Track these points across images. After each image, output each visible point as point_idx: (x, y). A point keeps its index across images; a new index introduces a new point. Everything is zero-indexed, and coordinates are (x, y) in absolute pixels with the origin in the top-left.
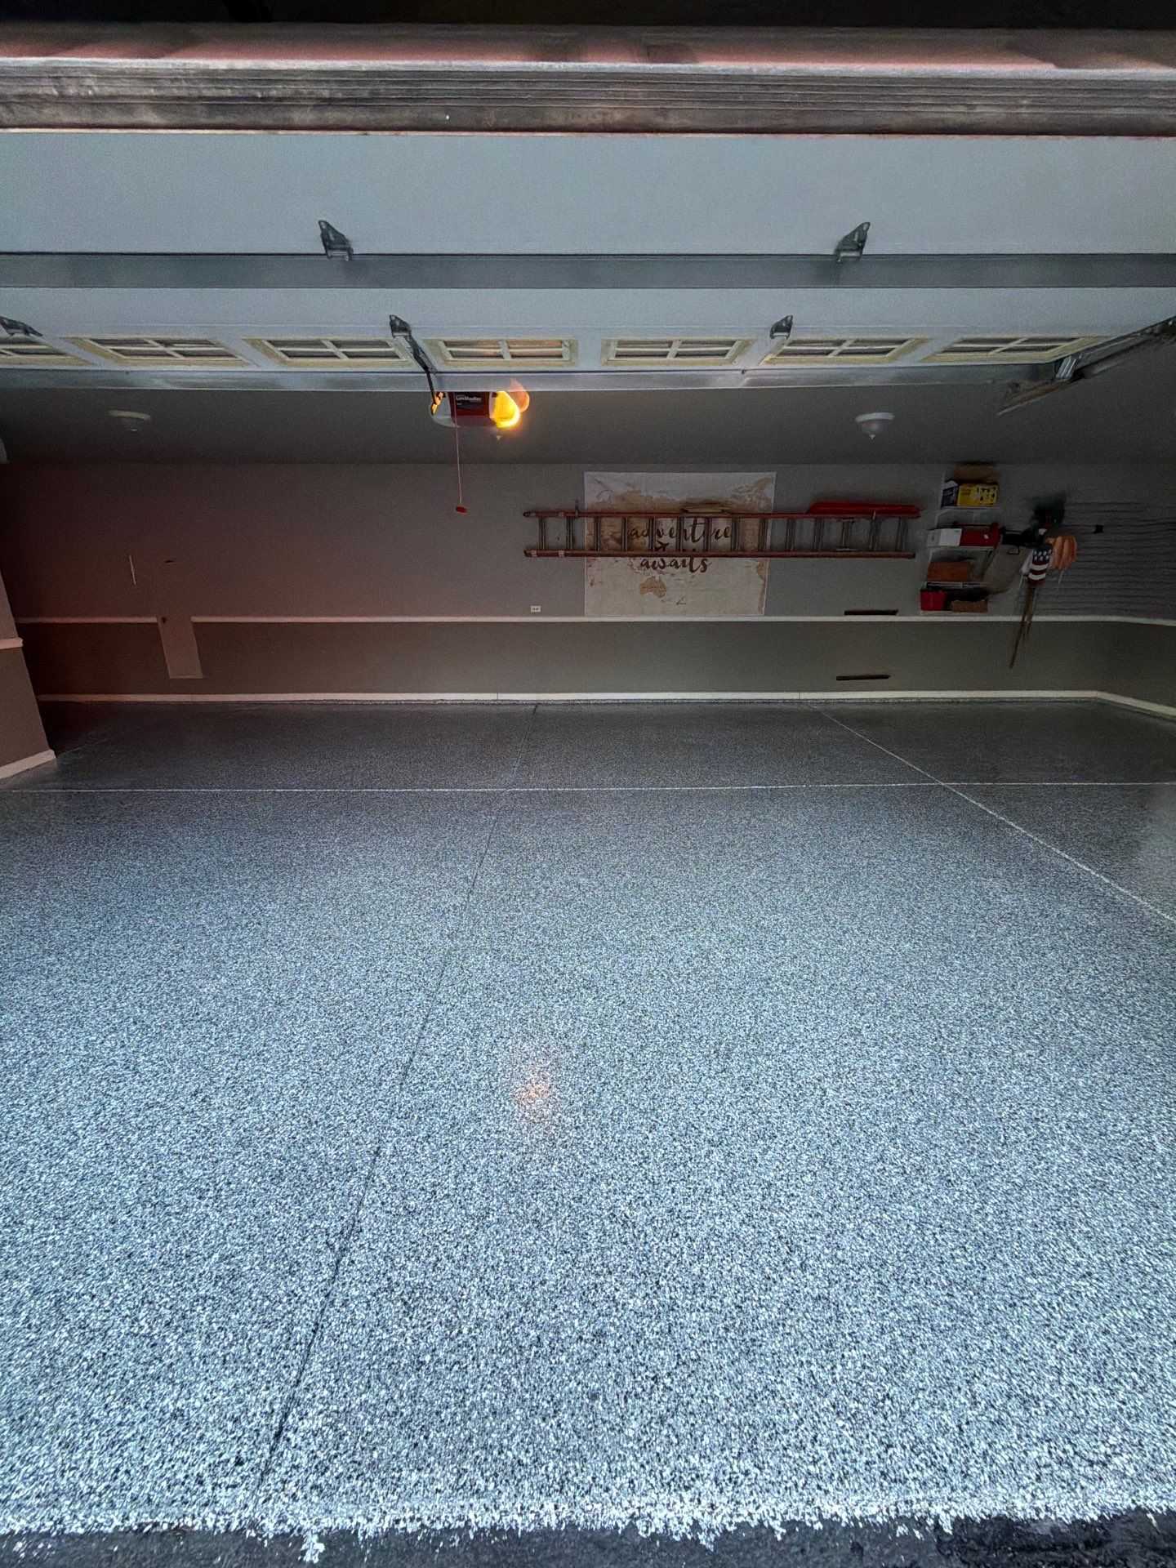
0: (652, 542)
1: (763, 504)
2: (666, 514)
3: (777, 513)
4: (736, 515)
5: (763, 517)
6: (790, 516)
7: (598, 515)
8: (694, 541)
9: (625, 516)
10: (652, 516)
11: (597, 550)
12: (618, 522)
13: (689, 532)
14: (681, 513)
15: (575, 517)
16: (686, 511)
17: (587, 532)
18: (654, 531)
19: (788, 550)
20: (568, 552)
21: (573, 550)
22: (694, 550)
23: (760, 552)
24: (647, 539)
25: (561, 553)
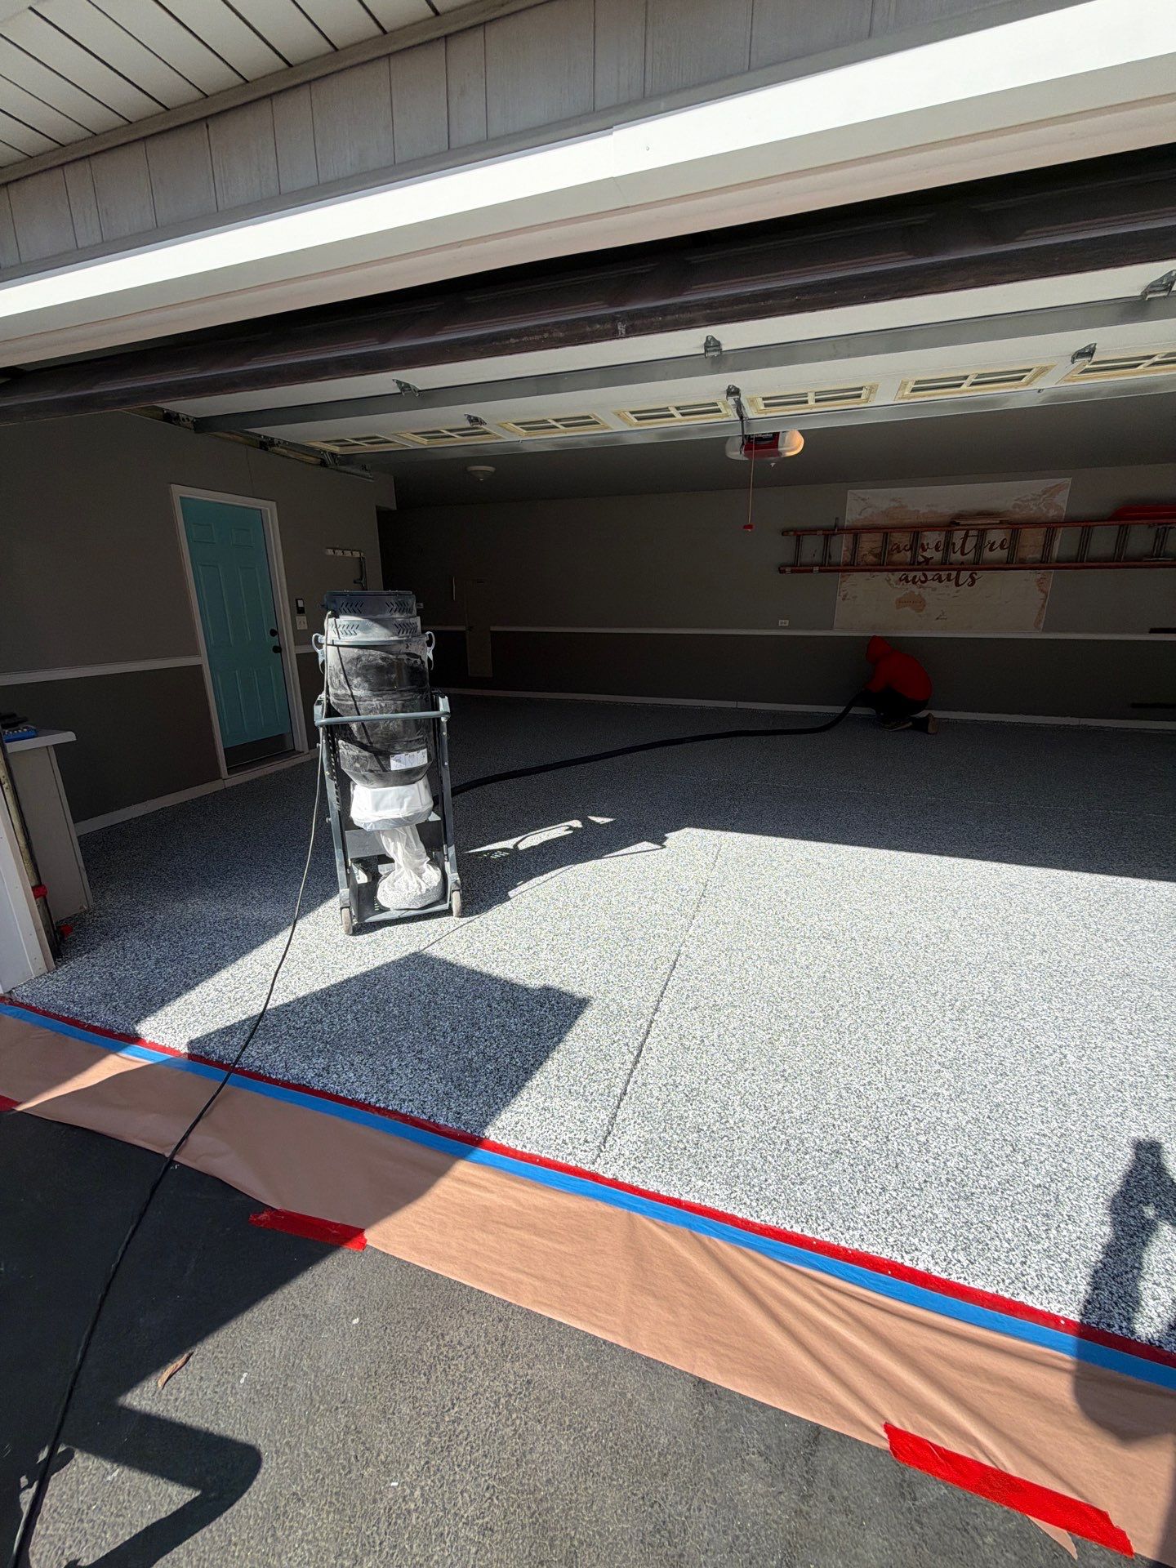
0: (914, 556)
1: (1052, 513)
2: (932, 527)
3: (1069, 521)
4: (1015, 527)
5: (1050, 527)
6: (1085, 524)
7: (856, 532)
8: (963, 554)
9: (885, 531)
10: (916, 531)
11: (852, 566)
12: (878, 537)
13: (958, 547)
14: (951, 525)
15: (834, 535)
16: (958, 524)
17: (844, 548)
18: (915, 545)
19: (1080, 561)
20: (823, 568)
21: (828, 566)
22: (962, 563)
23: (1043, 563)
24: (909, 554)
25: (816, 569)
